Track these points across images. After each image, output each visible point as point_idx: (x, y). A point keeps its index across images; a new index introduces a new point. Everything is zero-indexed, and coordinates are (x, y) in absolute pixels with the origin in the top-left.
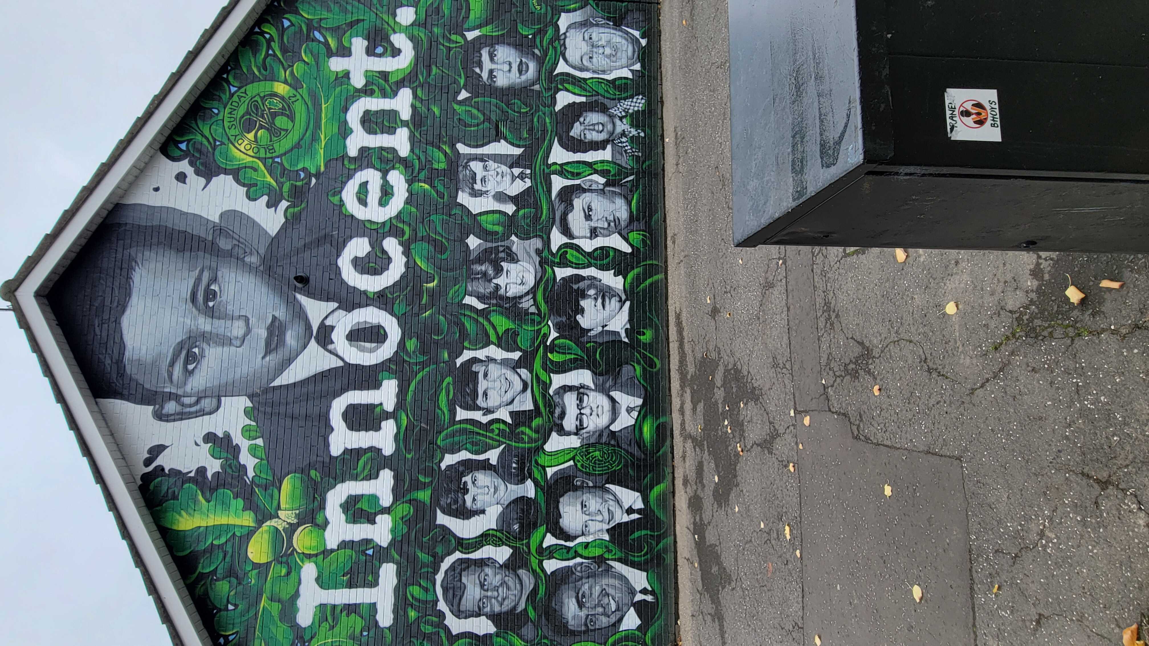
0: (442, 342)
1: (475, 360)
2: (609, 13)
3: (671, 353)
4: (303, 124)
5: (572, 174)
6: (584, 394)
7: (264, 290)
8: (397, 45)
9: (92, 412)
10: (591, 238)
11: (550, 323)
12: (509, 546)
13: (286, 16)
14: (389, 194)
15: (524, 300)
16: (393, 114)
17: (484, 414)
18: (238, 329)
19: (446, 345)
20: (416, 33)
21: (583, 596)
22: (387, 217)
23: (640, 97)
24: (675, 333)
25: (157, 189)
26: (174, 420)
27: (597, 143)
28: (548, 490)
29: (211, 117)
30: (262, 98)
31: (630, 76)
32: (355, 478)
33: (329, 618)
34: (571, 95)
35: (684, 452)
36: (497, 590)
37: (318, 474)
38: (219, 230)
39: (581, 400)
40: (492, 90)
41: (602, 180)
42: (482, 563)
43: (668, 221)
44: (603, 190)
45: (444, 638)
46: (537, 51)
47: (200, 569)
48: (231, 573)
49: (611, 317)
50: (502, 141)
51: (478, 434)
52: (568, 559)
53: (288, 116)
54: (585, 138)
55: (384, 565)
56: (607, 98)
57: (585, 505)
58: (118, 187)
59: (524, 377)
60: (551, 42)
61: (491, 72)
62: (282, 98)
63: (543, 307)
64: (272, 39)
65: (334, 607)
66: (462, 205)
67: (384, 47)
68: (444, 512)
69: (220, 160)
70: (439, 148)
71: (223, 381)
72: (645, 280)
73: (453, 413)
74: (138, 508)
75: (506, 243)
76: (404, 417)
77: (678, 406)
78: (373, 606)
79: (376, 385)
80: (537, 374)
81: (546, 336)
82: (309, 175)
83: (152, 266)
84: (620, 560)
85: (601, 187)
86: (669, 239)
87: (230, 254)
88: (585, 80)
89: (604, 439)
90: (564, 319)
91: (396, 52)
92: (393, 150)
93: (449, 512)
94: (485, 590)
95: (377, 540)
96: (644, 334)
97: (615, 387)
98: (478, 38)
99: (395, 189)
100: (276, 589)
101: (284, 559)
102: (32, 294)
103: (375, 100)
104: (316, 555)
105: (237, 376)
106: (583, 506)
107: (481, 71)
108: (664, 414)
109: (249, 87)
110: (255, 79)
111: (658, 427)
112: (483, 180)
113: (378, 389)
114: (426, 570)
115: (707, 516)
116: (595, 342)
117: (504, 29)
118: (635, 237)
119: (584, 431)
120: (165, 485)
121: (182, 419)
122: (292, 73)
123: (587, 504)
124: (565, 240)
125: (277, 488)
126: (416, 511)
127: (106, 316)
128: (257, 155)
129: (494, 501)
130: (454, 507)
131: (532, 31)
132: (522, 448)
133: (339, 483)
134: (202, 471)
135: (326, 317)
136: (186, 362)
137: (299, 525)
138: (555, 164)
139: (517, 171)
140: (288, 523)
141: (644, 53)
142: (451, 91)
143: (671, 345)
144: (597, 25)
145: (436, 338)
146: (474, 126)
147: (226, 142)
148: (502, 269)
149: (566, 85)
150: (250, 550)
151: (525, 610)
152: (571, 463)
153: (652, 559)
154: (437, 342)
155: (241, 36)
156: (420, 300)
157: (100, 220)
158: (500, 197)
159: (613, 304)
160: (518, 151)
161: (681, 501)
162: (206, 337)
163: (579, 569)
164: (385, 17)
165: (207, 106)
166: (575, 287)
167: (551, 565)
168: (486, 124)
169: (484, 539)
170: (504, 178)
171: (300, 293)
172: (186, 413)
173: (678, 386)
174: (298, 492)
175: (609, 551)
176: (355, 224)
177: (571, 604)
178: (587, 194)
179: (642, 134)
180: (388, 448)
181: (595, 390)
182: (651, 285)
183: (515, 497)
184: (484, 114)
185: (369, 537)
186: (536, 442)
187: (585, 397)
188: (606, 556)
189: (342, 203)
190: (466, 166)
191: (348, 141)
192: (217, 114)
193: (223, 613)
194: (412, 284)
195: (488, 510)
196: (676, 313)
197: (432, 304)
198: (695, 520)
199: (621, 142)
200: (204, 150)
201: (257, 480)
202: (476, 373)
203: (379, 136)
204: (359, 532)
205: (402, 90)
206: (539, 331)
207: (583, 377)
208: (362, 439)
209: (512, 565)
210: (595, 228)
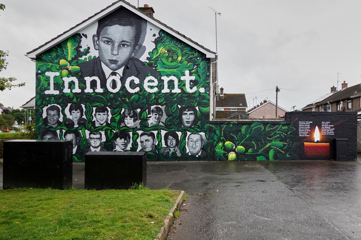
1: (108, 112)
4: (170, 65)
5: (158, 136)
6: (100, 139)
7: (125, 58)
8: (193, 88)
9: (95, 20)
10: (141, 141)
11: (118, 131)
13: (201, 58)
14: (151, 88)
15: (124, 124)
16: (174, 88)
17: (94, 114)
19: (112, 104)
20: (197, 93)
21: (51, 139)
22: (145, 88)
23: (181, 155)
25: (151, 30)
26: (93, 40)
27: (167, 143)
28: (76, 131)
29: (171, 41)
30: (177, 54)
31: (187, 152)
32: (79, 83)
33: (47, 79)
34: (181, 136)
36: (53, 119)
38: (140, 46)
39: (98, 139)
40: (181, 114)
41: (156, 144)
42: (59, 115)
45: (42, 106)
46: (193, 126)
47: (58, 49)
48: (58, 56)
49: (119, 147)
50: (167, 117)
51: (89, 113)
53: (172, 61)
54: (168, 140)
55: (59, 91)
56: (180, 146)
59: (104, 124)
60: (196, 130)
61: (187, 114)
62: (177, 59)
63: (122, 129)
64: (194, 55)
65: (49, 80)
67: (193, 85)
69: (159, 45)
70: (164, 101)
71: (102, 50)
73: (95, 107)
74: (72, 34)
75: (138, 119)
76: (94, 94)
78: (49, 89)
79: (101, 87)
80: (104, 127)
81: (114, 130)
82: (156, 67)
83: (131, 31)
85: (155, 144)
87: (134, 49)
88: (185, 140)
90: (119, 134)
91: (191, 88)
92: (163, 88)
93: (71, 106)
97: (101, 147)
98: (196, 110)
99: (152, 90)
100: (54, 67)
101: (60, 68)
102: (121, 5)
103: (177, 83)
104: (61, 75)
105: (104, 54)
106: (72, 139)
107: (187, 111)
109: (180, 50)
110: (182, 51)
114: (57, 101)
116: (113, 142)
117: (199, 117)
119: (90, 140)
120: (78, 39)
122: (184, 61)
124: (140, 134)
126: (71, 98)
127: (118, 21)
128: (161, 54)
129: (73, 117)
130: (72, 108)
131: (199, 125)
132: (86, 124)
133: (78, 80)
134: (81, 47)
135: (118, 74)
136: (107, 41)
137: (68, 71)
138: (161, 131)
140: (69, 68)
141: (194, 156)
142: (180, 103)
144: (202, 143)
145: (114, 102)
146: (171, 110)
147: (164, 45)
148: (131, 118)
149: (183, 135)
150: (63, 60)
151: (48, 125)
152: (83, 136)
154: (112, 102)
156: (123, 97)
159: (123, 147)
162: (113, 45)
163: (57, 138)
164: (201, 85)
165: (174, 40)
166: (127, 137)
167: (58, 131)
169: (65, 115)
171: (124, 67)
172: (95, 42)
174: (76, 70)
176: (143, 80)
177: (49, 136)
179: (170, 155)
180: (86, 91)
181: (100, 142)
183: (74, 123)
184: (174, 112)
185: (65, 88)
186: (88, 127)
189: (148, 76)
191: (165, 77)
192: (172, 43)
193: (49, 55)
194: (127, 95)
195: (71, 116)
197: (122, 100)
200: (162, 40)
201: (79, 60)
202: (105, 112)
203: (167, 85)
204: (66, 85)
205: (180, 90)
206: (116, 128)
207: (104, 139)
208: (88, 85)
209: (58, 122)
210: (143, 142)
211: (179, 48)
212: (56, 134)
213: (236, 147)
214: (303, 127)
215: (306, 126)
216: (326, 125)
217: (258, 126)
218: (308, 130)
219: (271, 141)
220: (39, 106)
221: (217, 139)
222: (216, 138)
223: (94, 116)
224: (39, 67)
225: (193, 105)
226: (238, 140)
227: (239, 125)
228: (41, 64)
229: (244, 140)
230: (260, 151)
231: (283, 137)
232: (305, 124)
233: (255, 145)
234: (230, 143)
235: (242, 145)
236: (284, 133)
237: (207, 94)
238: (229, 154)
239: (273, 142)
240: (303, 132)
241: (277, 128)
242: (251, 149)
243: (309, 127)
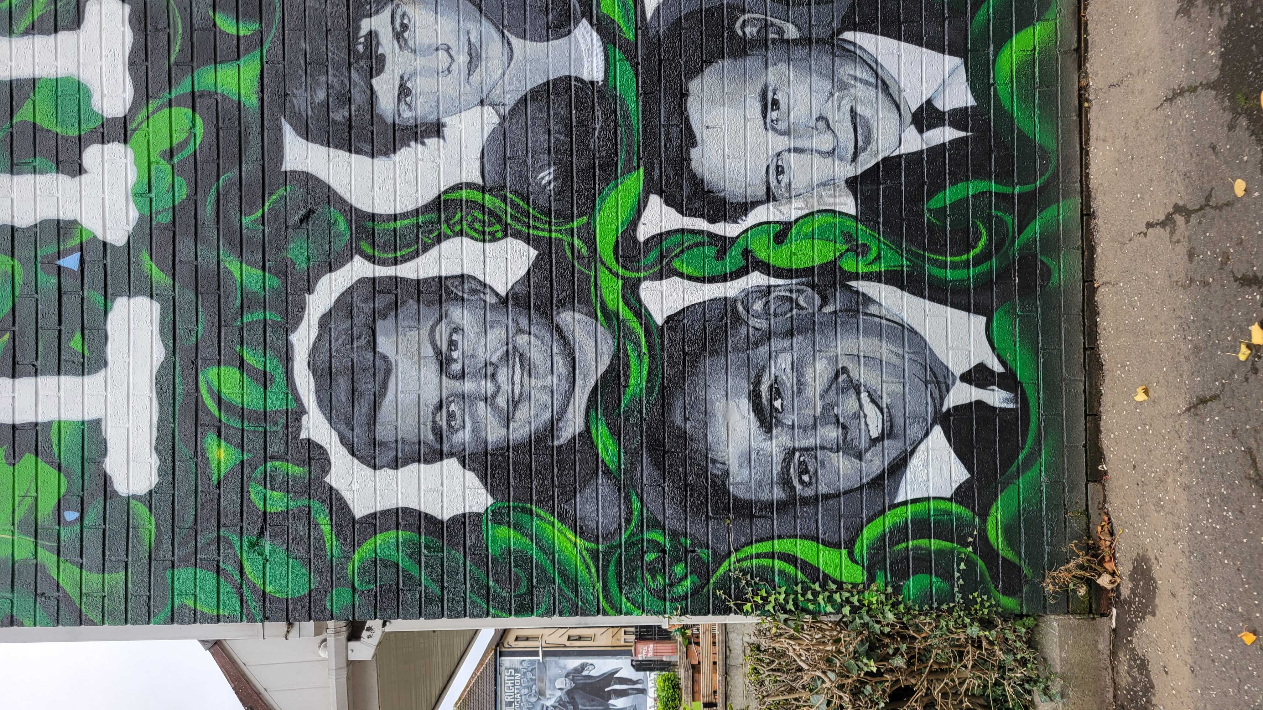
12: (527, 239)
21: (775, 392)
28: (647, 58)
36: (493, 376)
42: (442, 294)
52: (723, 278)
55: (121, 302)
57: (775, 103)
68: (306, 134)
78: (92, 432)
94: (451, 376)
95: (92, 223)
106: (768, 103)
114: (258, 316)
123: (779, 96)
126: (213, 129)
130: (338, 115)
151: (586, 435)
153: (1004, 274)
163: (758, 306)
167: (666, 297)
169: (444, 216)
175: (859, 250)
177: (735, 418)
183: (540, 80)
188: (848, 265)
195: (450, 122)
204: (31, 198)
212: (699, 325)
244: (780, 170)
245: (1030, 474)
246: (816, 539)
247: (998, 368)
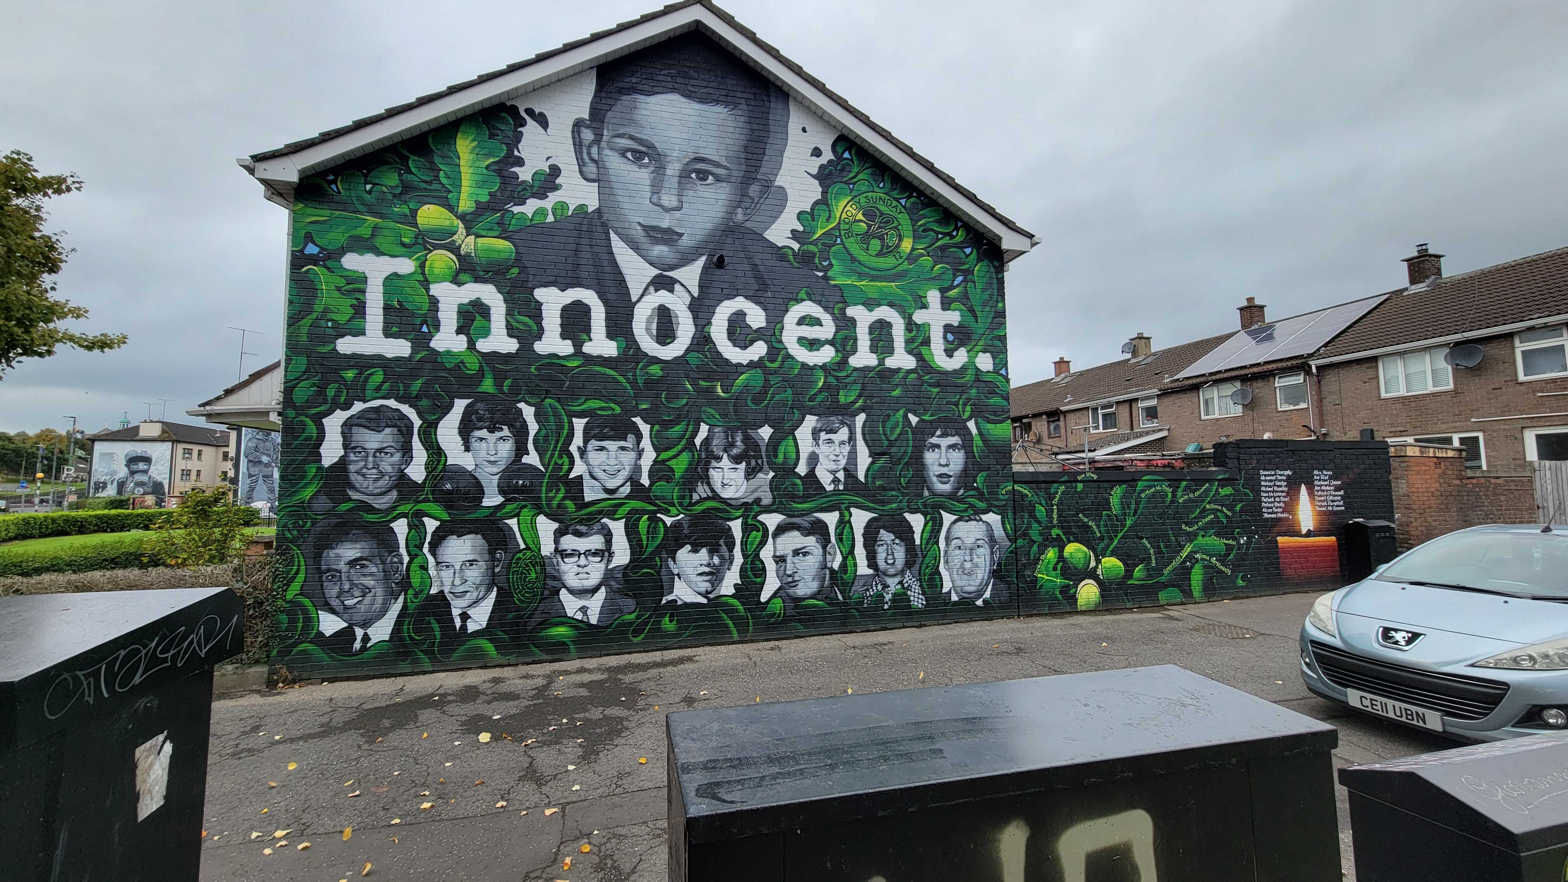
0: (659, 402)
1: (639, 437)
2: (1005, 563)
3: (650, 654)
4: (875, 265)
5: (841, 534)
6: (602, 556)
7: (709, 226)
8: (956, 354)
9: (582, 64)
10: (774, 556)
11: (682, 516)
12: (425, 480)
13: (975, 251)
14: (811, 347)
15: (706, 487)
16: (891, 351)
17: (579, 448)
18: (669, 200)
19: (655, 407)
20: (969, 372)
21: (363, 566)
22: (787, 345)
23: (924, 603)
24: (672, 656)
25: (804, 130)
26: (574, 138)
27: (875, 558)
28: (490, 520)
29: (876, 181)
30: (896, 228)
31: (945, 590)
32: (509, 313)
33: (351, 286)
34: (921, 528)
35: (533, 677)
36: (374, 468)
37: (513, 276)
38: (767, 186)
39: (596, 553)
40: (920, 448)
41: (836, 566)
42: (407, 451)
43: (796, 640)
44: (826, 567)
45: (319, 409)
46: (961, 492)
47: (412, 157)
48: (407, 189)
49: (689, 583)
50: (870, 460)
51: (557, 442)
52: (407, 547)
53: (881, 251)
54: (879, 546)
55: (409, 344)
56: (920, 567)
57: (472, 565)
58: (804, 97)
59: (622, 489)
60: (972, 506)
61: (938, 446)
62: (898, 246)
63: (699, 508)
64: (952, 237)
65: (363, 292)
66: (803, 420)
67: (953, 341)
68: (468, 406)
69: (835, 189)
70: (859, 396)
71: (615, 185)
72: (731, 618)
73: (580, 415)
74: (481, 102)
75: (766, 466)
76: (576, 363)
77: (587, 666)
78: (362, 332)
79: (611, 336)
80: (624, 504)
81: (667, 512)
82: (825, 270)
83: (730, 123)
84: (405, 607)
85: (829, 565)
86: (777, 643)
87: (744, 194)
88: (937, 543)
89: (550, 582)
90: (686, 531)
91: (949, 353)
92: (854, 351)
93: (468, 412)
94: (375, 453)
95: (438, 336)
96: (671, 621)
97: (611, 591)
98: (970, 433)
99: (815, 353)
100: (386, 233)
101: (420, 241)
102: (698, 18)
103: (902, 332)
104: (423, 273)
105: (620, 199)
106: (472, 562)
107: (938, 437)
108: (579, 650)
109: (906, 216)
110: (914, 222)
111: (564, 643)
112: (830, 441)
113: (607, 337)
114: (401, 388)
115: (453, 709)
116: (661, 567)
117: (980, 458)
118: (778, 603)
119: (560, 559)
120: (506, 127)
121: (575, 145)
122: (922, 255)
123: (474, 566)
124: (771, 529)
125: (500, 234)
126: (471, 377)
127: (679, 80)
128: (842, 222)
129: (480, 461)
130: (473, 417)
131: (981, 487)
132: (540, 490)
133: (504, 297)
134: (520, 162)
135: (682, 285)
136: (634, 151)
137: (458, 256)
138: (851, 515)
139: (841, 475)
140: (460, 246)
141: (968, 603)
142: (916, 407)
143: (659, 653)
144: (992, 553)
145: (663, 396)
146: (884, 431)
147: (854, 194)
148: (738, 463)
149: (930, 524)
150: (432, 206)
151: (350, 499)
152: (523, 546)
153: (405, 646)
154: (658, 396)
155: (953, 211)
156: (703, 379)
157: (772, 79)
158: (814, 459)
159: (704, 586)
160: (861, 476)
161: (474, 677)
162: (660, 169)
163: (395, 560)
164: (981, 343)
165: (886, 177)
166: (722, 542)
167: (401, 527)
168: (886, 443)
169: (435, 452)
170: (833, 463)
171: (707, 260)
172: (582, 149)
173: (611, 664)
174: (495, 255)
175: (416, 595)
176: (779, 313)
177: (354, 551)
178: (821, 551)
179: (886, 607)
180: (540, 347)
181: (607, 569)
182: (726, 626)
183: (483, 485)
184: (896, 440)
185: (442, 328)
186: (548, 505)
187: (599, 559)
188: (411, 592)
189: (799, 301)
190: (843, 423)
191: (861, 307)
192: (878, 187)
193: (362, 180)
194: (719, 370)
195: (470, 454)
196: (694, 656)
197: (699, 391)
198: (450, 695)
199: (877, 584)
200: (844, 174)
201: (508, 215)
202: (625, 439)
203: (867, 337)
204: (448, 318)
205: (914, 359)
206: (673, 505)
207: (622, 555)
208: (552, 321)
209: (402, 483)
210: (785, 561)
211: (904, 207)
212: (389, 538)
213: (1098, 562)
214: (1270, 487)
215: (1278, 486)
216: (1324, 480)
217: (1155, 486)
218: (1284, 497)
219: (1191, 537)
220: (301, 410)
221: (1041, 534)
222: (1035, 532)
223: (576, 455)
224: (309, 228)
225: (960, 416)
226: (1102, 538)
227: (1101, 484)
228: (319, 214)
229: (1120, 535)
230: (1166, 571)
231: (1224, 520)
232: (1274, 478)
233: (1152, 551)
234: (1079, 550)
235: (1114, 554)
236: (1224, 509)
237: (1001, 375)
238: (1080, 586)
239: (1200, 540)
240: (1272, 502)
241: (1208, 490)
242: (1140, 567)
243: (1285, 486)
244: (447, 567)
245: (327, 658)
246: (305, 581)
247: (369, 645)
